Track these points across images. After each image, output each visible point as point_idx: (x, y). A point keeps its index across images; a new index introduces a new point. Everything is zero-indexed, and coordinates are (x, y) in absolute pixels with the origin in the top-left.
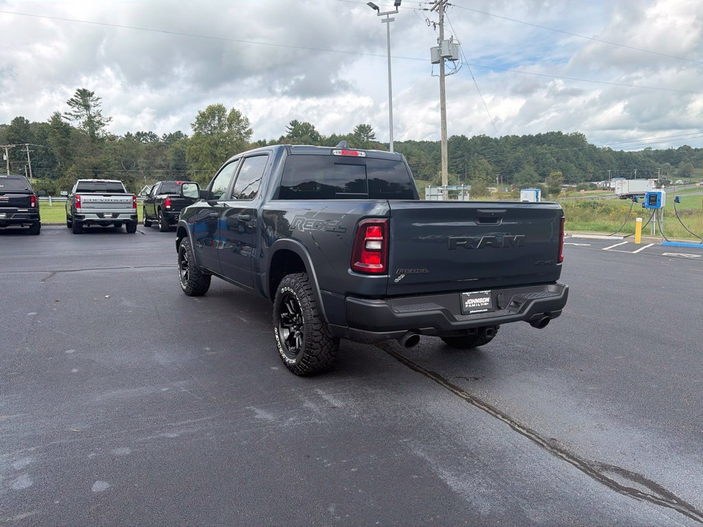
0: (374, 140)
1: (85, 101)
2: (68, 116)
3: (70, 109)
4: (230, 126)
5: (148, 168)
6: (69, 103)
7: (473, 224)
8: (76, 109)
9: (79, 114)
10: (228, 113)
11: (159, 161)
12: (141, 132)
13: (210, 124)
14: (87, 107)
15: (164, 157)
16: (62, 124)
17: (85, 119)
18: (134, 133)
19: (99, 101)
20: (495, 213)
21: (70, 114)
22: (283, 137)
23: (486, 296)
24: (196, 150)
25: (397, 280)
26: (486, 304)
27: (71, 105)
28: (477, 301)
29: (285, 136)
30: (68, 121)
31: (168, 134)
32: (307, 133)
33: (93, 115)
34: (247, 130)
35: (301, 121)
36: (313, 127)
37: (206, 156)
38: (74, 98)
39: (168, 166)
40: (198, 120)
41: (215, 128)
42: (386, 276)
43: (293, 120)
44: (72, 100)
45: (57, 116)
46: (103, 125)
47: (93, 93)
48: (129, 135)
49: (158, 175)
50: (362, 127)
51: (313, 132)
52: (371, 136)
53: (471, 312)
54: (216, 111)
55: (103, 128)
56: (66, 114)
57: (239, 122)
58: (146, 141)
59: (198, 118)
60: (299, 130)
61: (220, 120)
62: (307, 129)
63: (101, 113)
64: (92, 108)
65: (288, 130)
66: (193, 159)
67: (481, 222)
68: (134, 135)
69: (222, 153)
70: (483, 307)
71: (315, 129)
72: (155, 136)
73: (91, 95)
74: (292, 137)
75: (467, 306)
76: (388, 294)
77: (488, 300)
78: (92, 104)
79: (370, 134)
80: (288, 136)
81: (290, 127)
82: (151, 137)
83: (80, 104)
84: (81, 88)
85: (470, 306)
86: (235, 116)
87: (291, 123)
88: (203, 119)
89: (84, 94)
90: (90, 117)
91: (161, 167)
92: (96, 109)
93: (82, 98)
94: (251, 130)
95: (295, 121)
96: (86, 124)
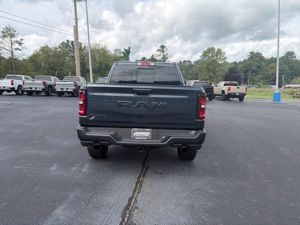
0: (296, 59)
1: (163, 49)
2: (157, 56)
3: (158, 53)
4: (217, 56)
5: (186, 75)
6: (157, 51)
7: (132, 95)
8: (159, 53)
9: (160, 55)
10: (216, 50)
11: (190, 72)
12: (185, 60)
13: (208, 56)
14: (163, 52)
15: (192, 70)
16: (154, 59)
17: (162, 56)
18: (182, 61)
19: (168, 49)
20: (143, 91)
21: (157, 55)
22: (245, 60)
23: (148, 131)
24: (201, 67)
25: (91, 119)
26: (147, 136)
27: (158, 51)
28: (142, 133)
29: (247, 59)
30: (156, 58)
31: (196, 61)
32: (258, 57)
33: (165, 55)
34: (224, 57)
35: (255, 52)
36: (262, 54)
37: (205, 69)
38: (159, 49)
39: (194, 74)
40: (203, 54)
41: (210, 57)
42: (86, 116)
43: (251, 51)
44: (158, 49)
45: (153, 56)
46: (168, 58)
47: (166, 46)
48: (180, 62)
49: (189, 78)
50: (289, 53)
51: (261, 56)
52: (294, 57)
53: (136, 138)
54: (211, 50)
55: (168, 59)
56: (156, 55)
57: (221, 53)
58: (187, 64)
59: (203, 53)
60: (254, 56)
61: (212, 54)
62: (258, 55)
63: (168, 54)
64: (165, 52)
65: (248, 56)
66: (200, 71)
67: (137, 95)
68: (182, 62)
69: (212, 68)
70: (145, 137)
71: (262, 55)
72: (190, 62)
73: (165, 47)
74: (250, 59)
75: (134, 135)
76: (88, 125)
77: (149, 133)
78: (165, 50)
79: (294, 56)
80: (248, 59)
81: (250, 55)
82: (189, 62)
83: (161, 51)
84: (162, 45)
85: (137, 135)
86: (219, 52)
87: (250, 53)
88: (205, 54)
89: (163, 47)
90: (164, 56)
91: (191, 74)
92: (166, 52)
93: (162, 49)
94: (226, 57)
95: (252, 52)
96: (162, 58)
